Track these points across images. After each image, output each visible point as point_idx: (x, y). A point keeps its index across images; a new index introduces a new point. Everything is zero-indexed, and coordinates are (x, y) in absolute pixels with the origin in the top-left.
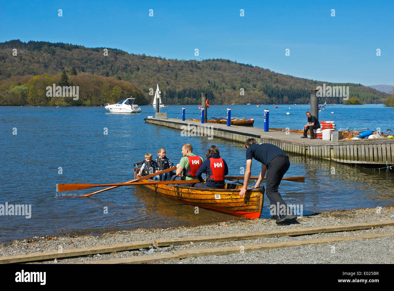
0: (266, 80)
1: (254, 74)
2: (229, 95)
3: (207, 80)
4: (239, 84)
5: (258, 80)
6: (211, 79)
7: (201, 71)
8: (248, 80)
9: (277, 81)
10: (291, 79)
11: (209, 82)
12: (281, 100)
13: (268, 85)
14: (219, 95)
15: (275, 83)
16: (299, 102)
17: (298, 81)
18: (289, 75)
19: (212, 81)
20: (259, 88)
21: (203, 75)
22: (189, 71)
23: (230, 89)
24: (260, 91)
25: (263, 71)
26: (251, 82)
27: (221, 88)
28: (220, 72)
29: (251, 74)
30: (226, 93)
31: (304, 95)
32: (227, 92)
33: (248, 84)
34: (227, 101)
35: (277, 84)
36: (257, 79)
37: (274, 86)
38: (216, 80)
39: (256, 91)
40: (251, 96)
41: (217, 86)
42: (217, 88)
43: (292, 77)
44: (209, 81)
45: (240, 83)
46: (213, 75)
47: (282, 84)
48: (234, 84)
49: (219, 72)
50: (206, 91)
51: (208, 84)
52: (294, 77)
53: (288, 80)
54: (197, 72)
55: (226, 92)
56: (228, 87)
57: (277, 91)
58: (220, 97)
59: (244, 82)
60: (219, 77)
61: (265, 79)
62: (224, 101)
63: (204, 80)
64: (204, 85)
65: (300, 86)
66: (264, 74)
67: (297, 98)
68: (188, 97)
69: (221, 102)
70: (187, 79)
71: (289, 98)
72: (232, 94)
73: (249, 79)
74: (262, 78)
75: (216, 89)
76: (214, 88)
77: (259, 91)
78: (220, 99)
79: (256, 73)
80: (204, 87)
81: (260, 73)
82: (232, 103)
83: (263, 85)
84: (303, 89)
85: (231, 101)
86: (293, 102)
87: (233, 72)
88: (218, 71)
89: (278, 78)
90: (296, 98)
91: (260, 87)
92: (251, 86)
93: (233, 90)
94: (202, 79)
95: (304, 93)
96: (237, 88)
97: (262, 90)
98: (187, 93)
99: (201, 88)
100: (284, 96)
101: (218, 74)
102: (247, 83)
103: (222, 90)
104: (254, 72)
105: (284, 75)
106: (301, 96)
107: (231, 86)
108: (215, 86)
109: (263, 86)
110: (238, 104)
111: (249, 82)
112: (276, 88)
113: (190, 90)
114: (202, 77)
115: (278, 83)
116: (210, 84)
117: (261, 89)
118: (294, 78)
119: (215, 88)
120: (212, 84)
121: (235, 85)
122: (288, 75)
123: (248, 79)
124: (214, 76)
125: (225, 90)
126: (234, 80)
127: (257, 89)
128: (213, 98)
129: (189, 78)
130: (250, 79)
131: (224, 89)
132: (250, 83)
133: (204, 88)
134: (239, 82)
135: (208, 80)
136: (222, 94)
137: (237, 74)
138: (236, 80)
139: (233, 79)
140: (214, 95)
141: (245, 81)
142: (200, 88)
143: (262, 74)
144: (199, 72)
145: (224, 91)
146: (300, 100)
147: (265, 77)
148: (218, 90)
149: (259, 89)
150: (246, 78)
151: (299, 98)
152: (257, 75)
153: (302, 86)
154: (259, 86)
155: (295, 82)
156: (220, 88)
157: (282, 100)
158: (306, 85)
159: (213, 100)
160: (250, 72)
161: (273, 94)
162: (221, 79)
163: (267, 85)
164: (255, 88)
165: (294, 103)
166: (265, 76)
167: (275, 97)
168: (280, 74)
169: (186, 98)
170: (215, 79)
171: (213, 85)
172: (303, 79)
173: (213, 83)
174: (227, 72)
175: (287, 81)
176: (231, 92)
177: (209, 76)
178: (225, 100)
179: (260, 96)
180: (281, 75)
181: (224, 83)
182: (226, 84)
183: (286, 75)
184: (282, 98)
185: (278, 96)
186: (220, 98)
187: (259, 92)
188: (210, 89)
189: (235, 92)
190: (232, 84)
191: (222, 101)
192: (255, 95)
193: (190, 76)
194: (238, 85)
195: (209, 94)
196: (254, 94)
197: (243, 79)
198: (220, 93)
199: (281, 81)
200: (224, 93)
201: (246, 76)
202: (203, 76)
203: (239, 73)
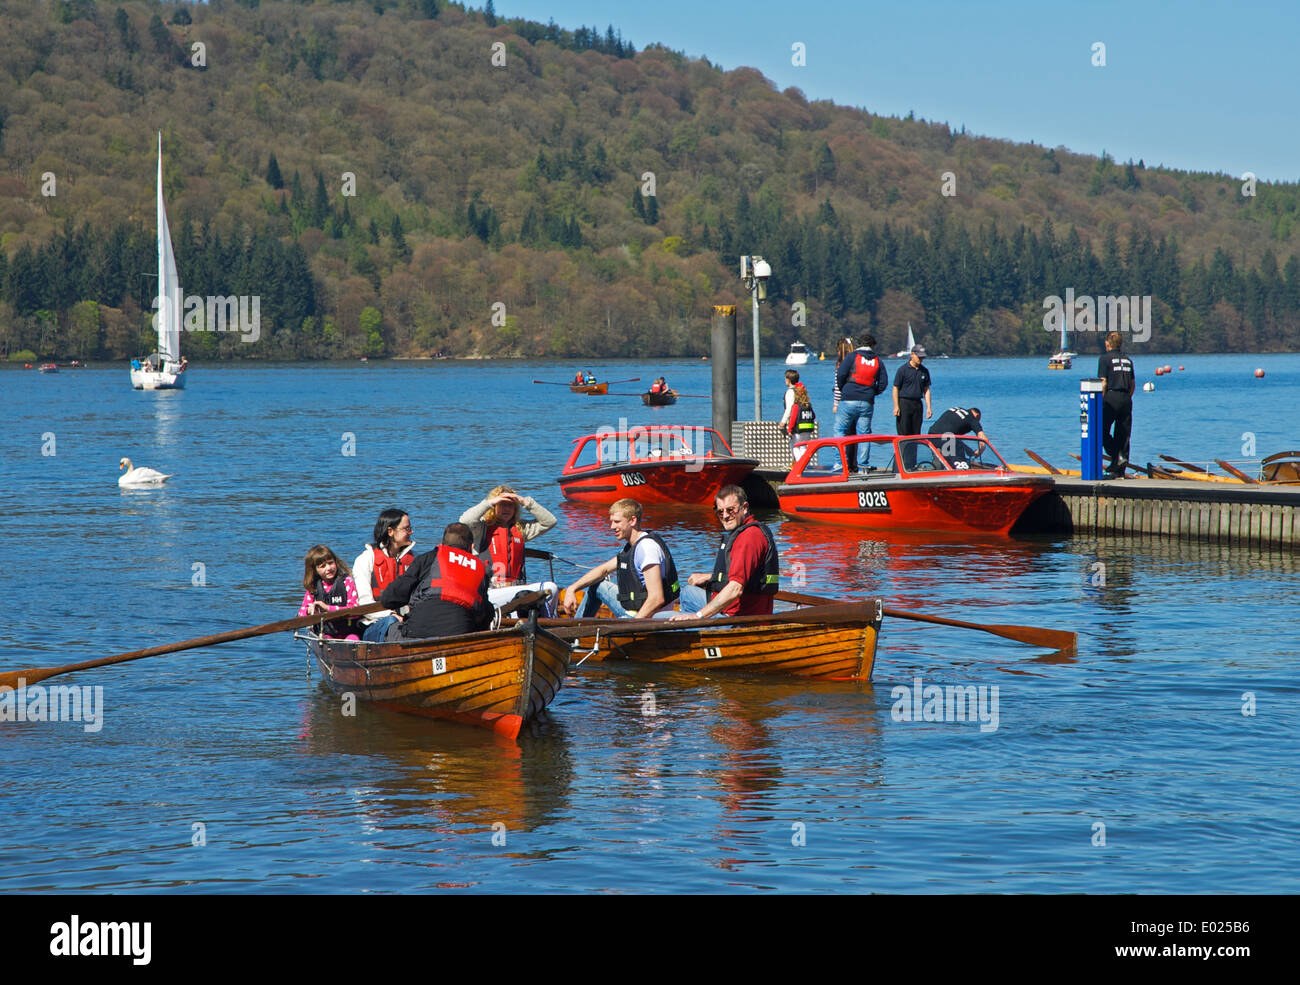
0: (738, 163)
1: (645, 112)
2: (442, 284)
3: (257, 154)
4: (521, 194)
5: (674, 165)
6: (291, 154)
7: (205, 83)
8: (591, 160)
9: (827, 172)
10: (939, 152)
11: (275, 177)
12: (865, 318)
13: (756, 197)
14: (361, 280)
15: (810, 184)
16: (1007, 339)
17: (995, 167)
18: (917, 118)
19: (302, 169)
20: (680, 221)
21: (220, 113)
22: (101, 84)
23: (447, 234)
24: (691, 253)
25: (709, 90)
26: (621, 175)
27: (373, 228)
28: (367, 92)
29: (614, 112)
30: (415, 266)
31: (1042, 278)
32: (428, 261)
33: (590, 195)
34: (423, 331)
35: (824, 189)
36: (662, 149)
37: (806, 206)
38: (332, 157)
39: (664, 252)
40: (619, 287)
41: (340, 209)
42: (346, 228)
43: (943, 139)
44: (273, 164)
45: (531, 184)
46: (301, 116)
47: (864, 194)
48: (477, 194)
49: (357, 91)
50: (251, 250)
51: (263, 188)
52: (962, 137)
53: (917, 157)
54: (170, 88)
55: (417, 253)
56: (435, 215)
57: (835, 251)
58: (368, 302)
59: (558, 175)
60: (356, 136)
61: (729, 154)
62: (400, 332)
63: (234, 162)
64: (229, 202)
65: (1013, 204)
66: (722, 113)
67: (992, 306)
68: (104, 301)
69: (375, 335)
70: (89, 151)
71: (925, 305)
72: (470, 273)
73: (602, 155)
74: (709, 140)
75: (338, 235)
76: (319, 224)
77: (686, 251)
78: (368, 315)
79: (652, 106)
80: (236, 213)
81: (685, 103)
82: (471, 344)
83: (716, 197)
84: (1038, 230)
85: (457, 333)
86: (956, 337)
87: (470, 89)
88: (347, 88)
89: (831, 145)
90: (979, 303)
91: (688, 217)
92: (625, 210)
93: (473, 240)
94: (213, 151)
95: (1049, 265)
96: (504, 228)
97: (706, 240)
98: (96, 262)
99: (205, 228)
100: (889, 292)
101: (349, 108)
102: (586, 186)
103: (386, 240)
104: (637, 94)
105: (882, 119)
106: (1016, 286)
107: (458, 211)
108: (329, 210)
109: (711, 209)
110: (518, 354)
111: (601, 177)
112: (825, 228)
113: (120, 238)
114: (210, 137)
115: (834, 184)
116: (286, 191)
117: (698, 231)
118: (957, 148)
119: (329, 222)
120: (299, 196)
121: (490, 199)
122: (911, 117)
123: (589, 148)
124: (315, 128)
125: (408, 238)
126: (477, 159)
127: (667, 234)
128: (310, 311)
129: (107, 139)
130: (609, 151)
131: (398, 230)
132: (609, 188)
133: (239, 223)
134: (520, 174)
135: (264, 164)
136: (384, 271)
137: (504, 109)
138: (493, 158)
139: (475, 150)
140: (316, 278)
141: (570, 174)
142: (197, 225)
143: (702, 108)
144: (191, 91)
145: (404, 253)
146: (1017, 322)
147: (726, 138)
148: (349, 241)
149: (688, 231)
150: (579, 144)
151: (1006, 304)
152: (664, 115)
153: (1028, 209)
154: (679, 206)
155: (968, 176)
156: (363, 222)
157: (875, 322)
158: (1054, 199)
159: (309, 322)
160: (610, 91)
161: (800, 270)
162: (374, 149)
163: (745, 204)
164: (654, 222)
165: (963, 347)
166: (730, 129)
167: (815, 295)
168: (848, 109)
169: (89, 304)
170: (327, 146)
171: (310, 199)
172: (1030, 150)
173: (311, 183)
174: (422, 92)
175: (906, 172)
176: (462, 259)
177: (270, 121)
178: (406, 320)
179: (693, 294)
180: (859, 115)
181: (396, 187)
182: (416, 192)
183: (894, 120)
184: (871, 306)
185: (841, 292)
186: (369, 309)
187: (685, 261)
188: (281, 233)
189: (493, 255)
190: (462, 194)
191: (385, 331)
192: (656, 281)
193: (111, 120)
194: (509, 201)
195: (282, 273)
196: (647, 270)
197: (549, 153)
198: (365, 268)
199: (858, 165)
200: (401, 265)
201: (572, 124)
202: (226, 123)
203: (514, 98)
